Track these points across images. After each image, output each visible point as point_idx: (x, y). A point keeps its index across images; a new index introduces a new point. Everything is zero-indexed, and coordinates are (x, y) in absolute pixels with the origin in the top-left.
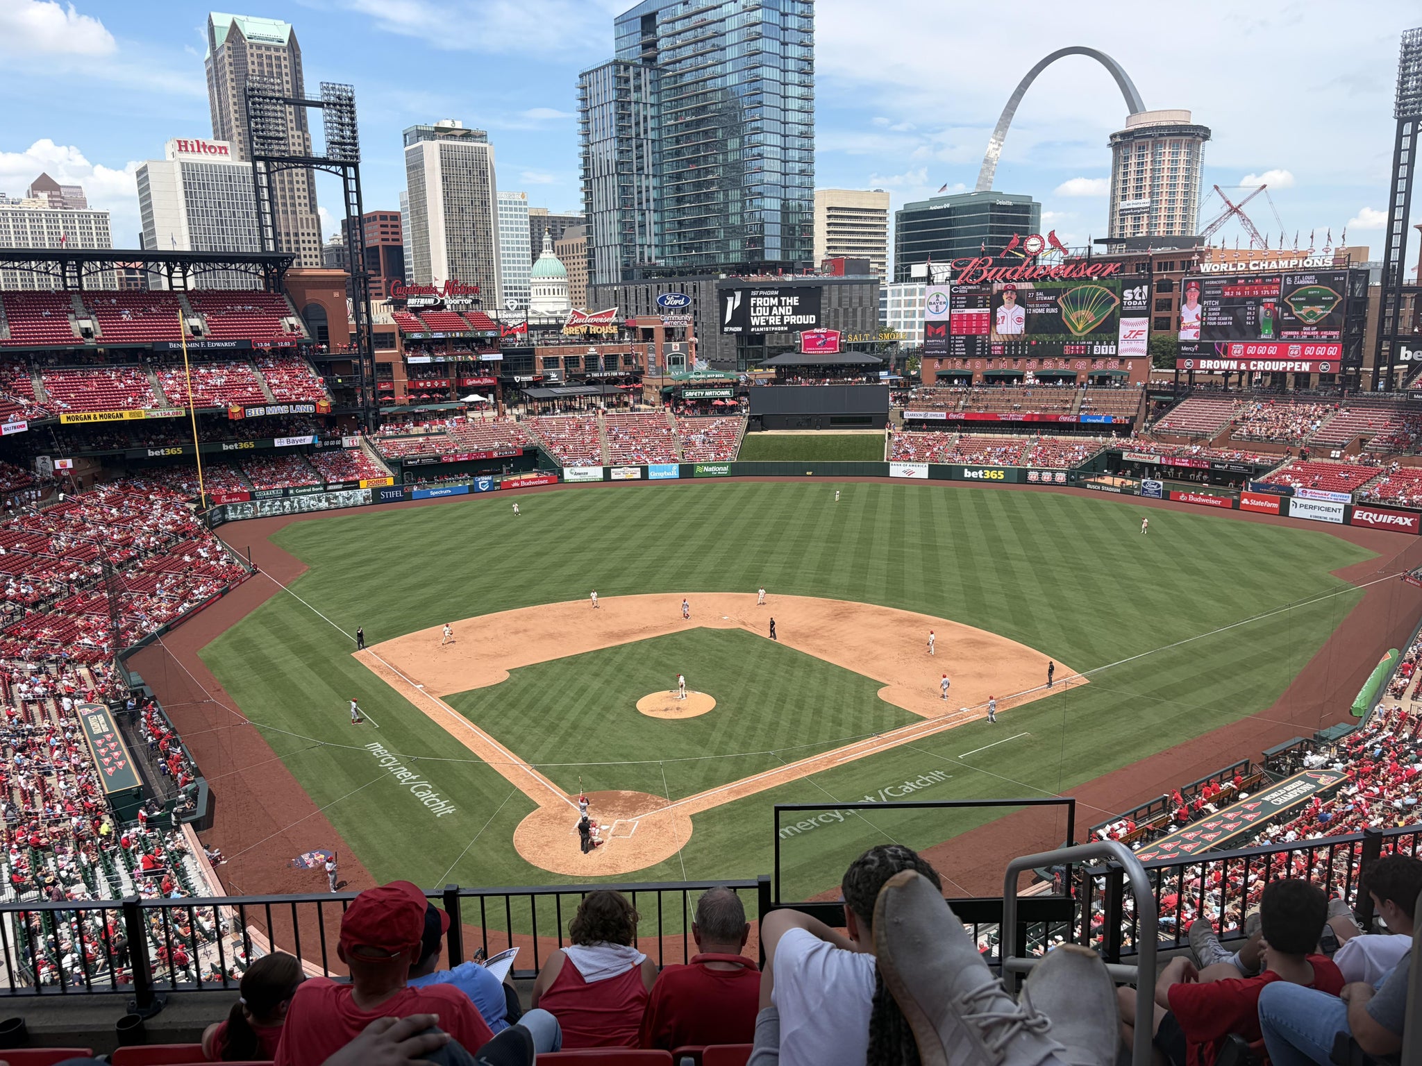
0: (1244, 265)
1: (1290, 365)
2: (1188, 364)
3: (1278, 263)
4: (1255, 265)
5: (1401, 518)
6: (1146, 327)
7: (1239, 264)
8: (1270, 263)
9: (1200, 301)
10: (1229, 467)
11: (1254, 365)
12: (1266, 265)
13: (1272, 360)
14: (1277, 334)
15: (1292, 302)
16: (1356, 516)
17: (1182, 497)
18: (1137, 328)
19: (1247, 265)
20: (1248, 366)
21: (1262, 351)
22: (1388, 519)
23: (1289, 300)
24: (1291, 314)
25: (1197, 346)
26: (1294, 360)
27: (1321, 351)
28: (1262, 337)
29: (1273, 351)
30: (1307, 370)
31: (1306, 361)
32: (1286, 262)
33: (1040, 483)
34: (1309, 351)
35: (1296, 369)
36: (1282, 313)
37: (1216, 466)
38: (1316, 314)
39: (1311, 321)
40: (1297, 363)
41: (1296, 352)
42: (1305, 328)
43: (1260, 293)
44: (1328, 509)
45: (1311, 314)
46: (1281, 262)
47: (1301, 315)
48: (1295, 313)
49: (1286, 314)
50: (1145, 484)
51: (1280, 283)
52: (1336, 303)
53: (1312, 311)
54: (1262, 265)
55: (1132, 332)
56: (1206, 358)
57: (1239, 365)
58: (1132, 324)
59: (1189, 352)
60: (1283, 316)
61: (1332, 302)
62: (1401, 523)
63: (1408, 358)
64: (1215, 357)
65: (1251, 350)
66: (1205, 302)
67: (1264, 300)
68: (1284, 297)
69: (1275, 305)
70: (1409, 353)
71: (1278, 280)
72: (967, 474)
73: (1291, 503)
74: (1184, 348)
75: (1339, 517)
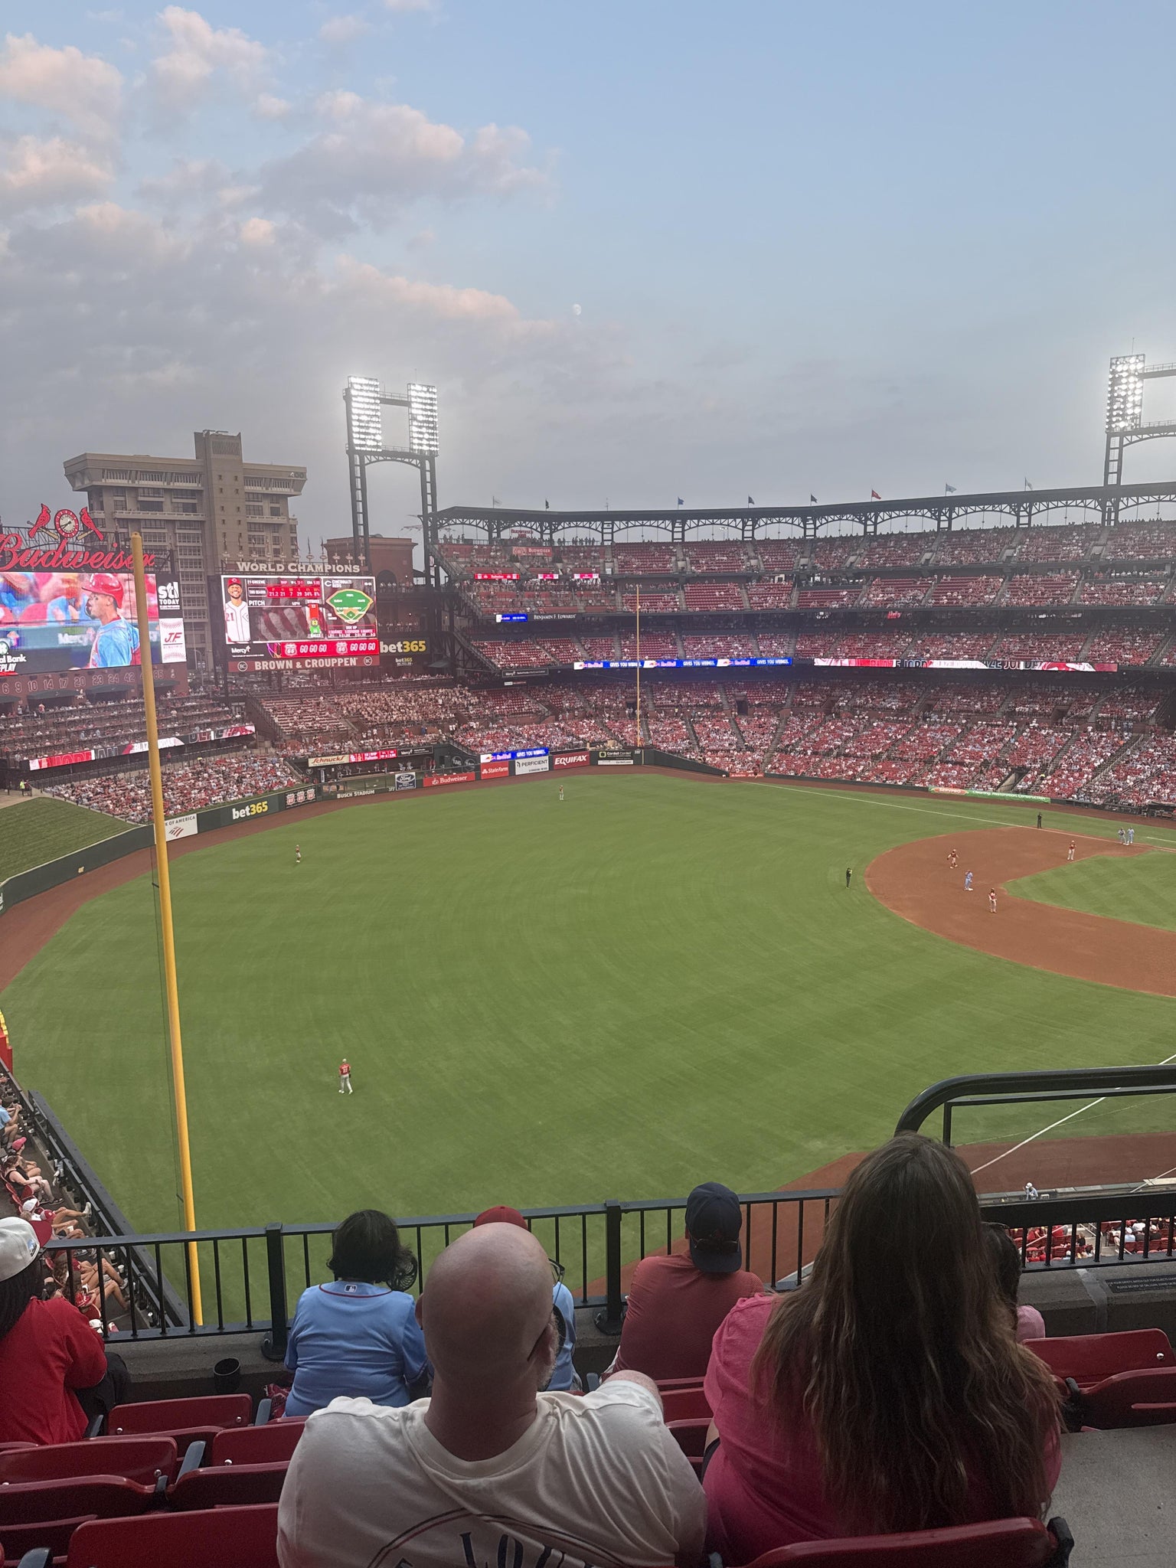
0: (283, 568)
1: (340, 661)
2: (242, 666)
3: (314, 567)
4: (293, 567)
5: (580, 757)
6: (181, 629)
7: (278, 565)
8: (307, 567)
9: (244, 599)
10: (413, 752)
11: (309, 663)
12: (304, 568)
13: (324, 658)
14: (325, 633)
15: (333, 603)
16: (556, 763)
17: (435, 782)
18: (175, 630)
19: (286, 567)
20: (303, 664)
21: (313, 649)
22: (572, 759)
23: (331, 601)
24: (334, 615)
25: (248, 648)
26: (343, 656)
27: (363, 647)
28: (312, 636)
29: (323, 649)
30: (355, 664)
31: (353, 656)
32: (321, 566)
33: (297, 805)
34: (354, 648)
35: (346, 665)
36: (327, 615)
37: (403, 753)
38: (354, 615)
39: (352, 621)
40: (345, 659)
41: (343, 649)
42: (348, 627)
43: (303, 594)
44: (539, 763)
45: (351, 614)
46: (317, 566)
47: (342, 615)
48: (338, 613)
49: (330, 615)
50: (399, 778)
51: (319, 586)
52: (369, 605)
53: (351, 612)
54: (300, 568)
55: (171, 634)
56: (260, 659)
57: (294, 665)
58: (170, 626)
59: (241, 654)
60: (327, 617)
61: (366, 604)
62: (581, 760)
63: (386, 651)
64: (268, 658)
65: (304, 649)
66: (251, 602)
67: (309, 601)
68: (325, 600)
69: (319, 606)
70: (386, 646)
71: (318, 583)
72: (236, 814)
73: (516, 764)
74: (234, 651)
75: (546, 766)
